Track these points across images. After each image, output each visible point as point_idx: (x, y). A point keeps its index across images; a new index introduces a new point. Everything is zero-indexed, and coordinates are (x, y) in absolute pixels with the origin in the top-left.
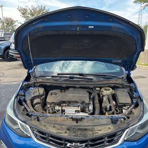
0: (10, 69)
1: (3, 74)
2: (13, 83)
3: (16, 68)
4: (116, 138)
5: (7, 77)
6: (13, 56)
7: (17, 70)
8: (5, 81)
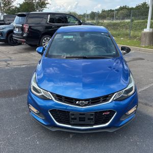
0: (15, 53)
1: (10, 58)
2: (22, 66)
3: (21, 52)
4: (108, 98)
5: (14, 60)
6: (17, 40)
7: (22, 54)
8: (14, 64)
